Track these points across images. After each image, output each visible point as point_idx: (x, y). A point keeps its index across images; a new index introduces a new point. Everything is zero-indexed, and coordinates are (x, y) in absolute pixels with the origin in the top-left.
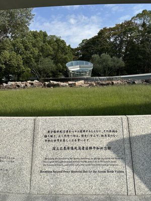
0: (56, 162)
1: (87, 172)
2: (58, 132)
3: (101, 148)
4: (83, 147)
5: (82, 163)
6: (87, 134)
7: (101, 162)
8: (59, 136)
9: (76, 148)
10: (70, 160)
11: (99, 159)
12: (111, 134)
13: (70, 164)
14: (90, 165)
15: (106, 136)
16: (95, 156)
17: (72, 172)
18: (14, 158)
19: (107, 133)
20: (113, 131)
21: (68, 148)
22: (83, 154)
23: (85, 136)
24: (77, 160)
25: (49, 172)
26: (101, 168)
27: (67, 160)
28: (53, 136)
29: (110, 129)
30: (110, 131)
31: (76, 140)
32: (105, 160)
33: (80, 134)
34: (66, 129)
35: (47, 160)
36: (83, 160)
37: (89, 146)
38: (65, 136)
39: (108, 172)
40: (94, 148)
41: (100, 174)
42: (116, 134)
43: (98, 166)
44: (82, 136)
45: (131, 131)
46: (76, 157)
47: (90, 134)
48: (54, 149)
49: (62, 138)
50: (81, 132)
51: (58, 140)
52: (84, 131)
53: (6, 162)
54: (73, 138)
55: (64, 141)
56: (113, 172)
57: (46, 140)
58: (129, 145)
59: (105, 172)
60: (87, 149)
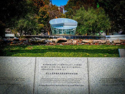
0: (48, 80)
1: (64, 86)
2: (49, 65)
3: (73, 74)
4: (63, 73)
5: (62, 81)
6: (65, 66)
7: (72, 80)
8: (50, 67)
9: (58, 73)
10: (56, 80)
11: (71, 79)
12: (78, 66)
13: (55, 81)
14: (66, 82)
15: (75, 67)
16: (69, 78)
17: (56, 86)
18: (24, 78)
19: (76, 66)
20: (80, 65)
21: (55, 73)
22: (63, 76)
23: (64, 67)
24: (59, 80)
25: (44, 85)
26: (72, 84)
27: (53, 80)
28: (46, 67)
29: (78, 64)
30: (78, 65)
31: (59, 69)
32: (74, 80)
33: (61, 66)
34: (54, 64)
35: (43, 80)
36: (62, 80)
37: (66, 72)
38: (53, 67)
39: (76, 86)
40: (69, 73)
41: (71, 87)
42: (81, 66)
43: (71, 83)
44: (62, 67)
45: (89, 65)
46: (59, 78)
47: (67, 66)
48: (47, 74)
49: (51, 68)
50: (62, 65)
51: (49, 69)
52: (63, 65)
53: (20, 81)
54: (57, 68)
55: (52, 69)
56: (78, 86)
57: (42, 69)
58: (87, 72)
59: (74, 86)
60: (65, 74)
